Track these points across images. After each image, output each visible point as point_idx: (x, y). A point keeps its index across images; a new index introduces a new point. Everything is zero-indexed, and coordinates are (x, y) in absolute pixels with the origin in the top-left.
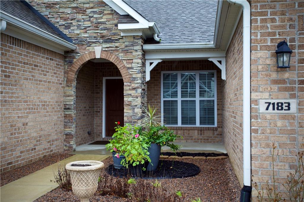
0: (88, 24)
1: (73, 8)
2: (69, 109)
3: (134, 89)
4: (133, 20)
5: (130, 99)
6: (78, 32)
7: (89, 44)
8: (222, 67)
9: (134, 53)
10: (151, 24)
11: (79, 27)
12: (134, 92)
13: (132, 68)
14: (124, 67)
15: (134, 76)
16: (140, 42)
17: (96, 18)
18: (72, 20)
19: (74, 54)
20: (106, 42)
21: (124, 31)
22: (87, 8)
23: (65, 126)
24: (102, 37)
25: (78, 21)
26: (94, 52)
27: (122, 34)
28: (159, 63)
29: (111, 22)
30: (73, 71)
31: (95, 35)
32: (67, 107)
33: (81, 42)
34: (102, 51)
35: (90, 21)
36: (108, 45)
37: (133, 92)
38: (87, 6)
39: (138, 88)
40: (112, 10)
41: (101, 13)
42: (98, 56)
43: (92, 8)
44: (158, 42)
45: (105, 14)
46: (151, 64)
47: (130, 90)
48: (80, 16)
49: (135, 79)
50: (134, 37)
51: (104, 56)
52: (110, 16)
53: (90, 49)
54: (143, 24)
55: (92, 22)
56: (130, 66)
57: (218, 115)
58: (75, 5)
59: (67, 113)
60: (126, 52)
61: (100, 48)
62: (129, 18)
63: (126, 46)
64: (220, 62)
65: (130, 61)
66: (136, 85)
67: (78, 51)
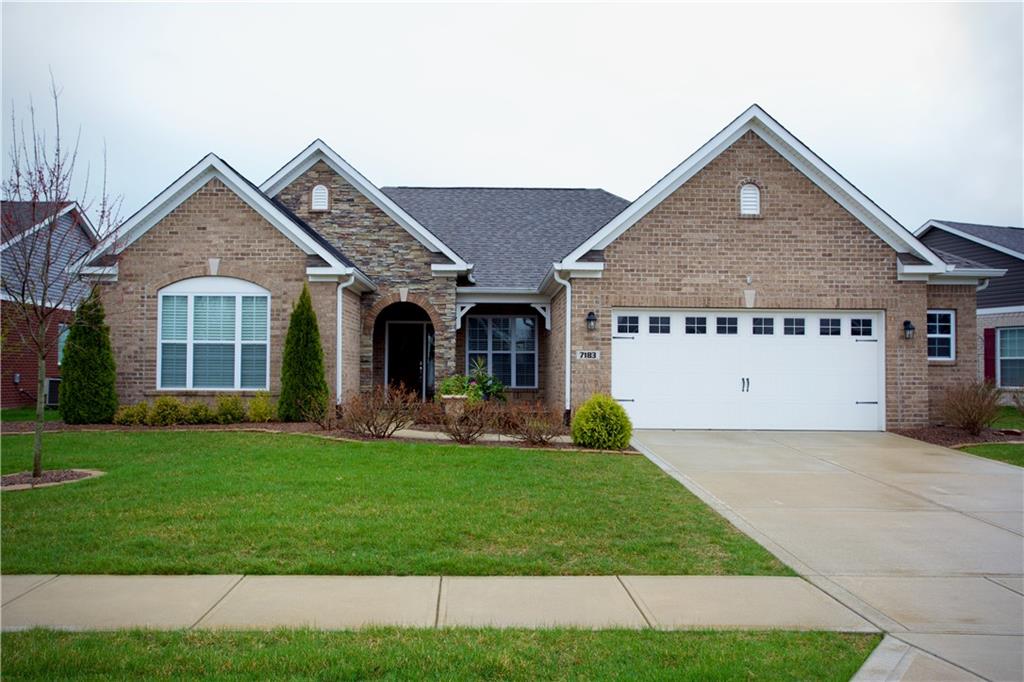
0: (391, 260)
1: (374, 241)
2: (367, 361)
3: (447, 339)
4: (449, 261)
5: (442, 351)
6: (379, 269)
7: (393, 284)
8: (547, 315)
9: (448, 297)
10: (470, 266)
11: (380, 263)
12: (447, 342)
13: (445, 315)
14: (436, 313)
15: (447, 324)
16: (454, 284)
17: (402, 254)
18: (371, 254)
19: (374, 296)
20: (413, 282)
21: (436, 272)
22: (390, 242)
23: (362, 383)
24: (409, 277)
25: (380, 256)
26: (399, 294)
27: (433, 275)
28: (472, 308)
29: (420, 260)
30: (372, 316)
31: (400, 274)
32: (365, 359)
33: (382, 282)
34: (409, 293)
35: (393, 256)
36: (416, 287)
37: (445, 343)
38: (391, 238)
39: (451, 338)
40: (421, 246)
41: (407, 248)
42: (404, 299)
43: (397, 242)
44: (473, 284)
45: (412, 250)
46: (463, 308)
47: (442, 340)
48: (381, 251)
49: (448, 327)
50: (448, 279)
51: (411, 300)
52: (419, 253)
53: (394, 290)
54: (461, 266)
55: (396, 259)
56: (441, 312)
57: (539, 372)
58: (376, 238)
59: (364, 367)
60: (437, 295)
61: (406, 290)
62: (441, 257)
63: (438, 289)
64: (544, 309)
65: (443, 306)
66: (449, 335)
67: (378, 292)
